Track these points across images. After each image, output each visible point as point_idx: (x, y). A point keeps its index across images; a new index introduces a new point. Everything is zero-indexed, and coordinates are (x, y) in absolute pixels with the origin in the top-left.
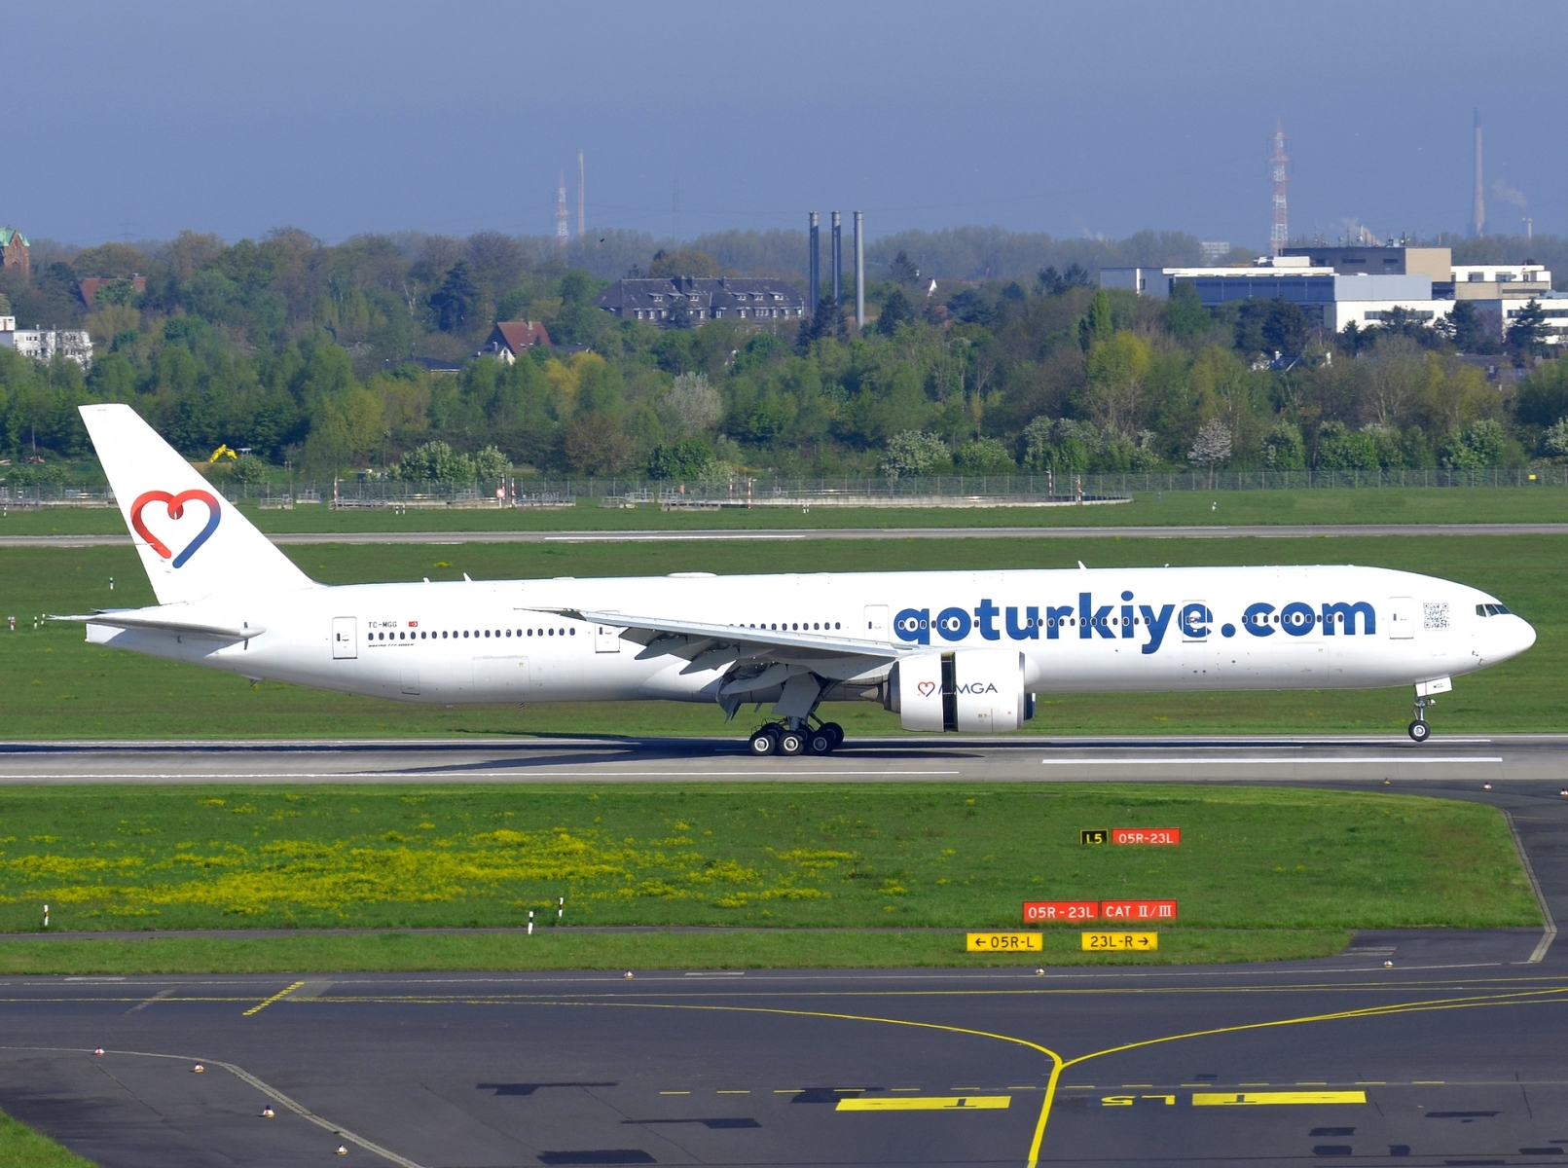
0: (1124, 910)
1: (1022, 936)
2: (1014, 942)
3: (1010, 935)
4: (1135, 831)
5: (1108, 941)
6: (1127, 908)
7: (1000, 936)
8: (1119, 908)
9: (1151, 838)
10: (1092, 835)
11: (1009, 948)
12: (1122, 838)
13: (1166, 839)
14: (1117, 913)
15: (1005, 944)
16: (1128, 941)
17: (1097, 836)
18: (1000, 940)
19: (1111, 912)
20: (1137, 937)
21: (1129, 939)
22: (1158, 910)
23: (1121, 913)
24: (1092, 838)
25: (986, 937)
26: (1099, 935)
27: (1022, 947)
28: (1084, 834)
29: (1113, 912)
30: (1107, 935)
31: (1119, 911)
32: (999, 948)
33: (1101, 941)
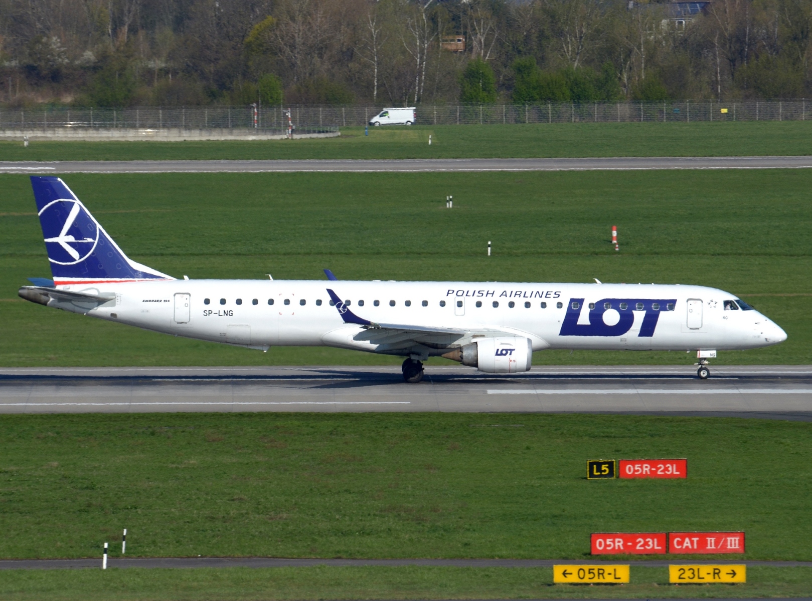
0: (692, 543)
1: (609, 568)
2: (601, 573)
3: (596, 567)
4: (642, 462)
5: (696, 573)
6: (695, 539)
7: (586, 567)
8: (687, 540)
9: (658, 469)
10: (599, 465)
11: (596, 580)
12: (629, 469)
13: (672, 470)
14: (685, 545)
15: (591, 576)
16: (716, 573)
17: (604, 467)
18: (587, 572)
19: (679, 543)
20: (725, 569)
21: (715, 571)
22: (724, 542)
23: (689, 545)
24: (599, 470)
25: (573, 569)
26: (686, 567)
27: (609, 579)
28: (591, 464)
30: (695, 567)
31: (687, 543)
32: (586, 580)
33: (688, 574)
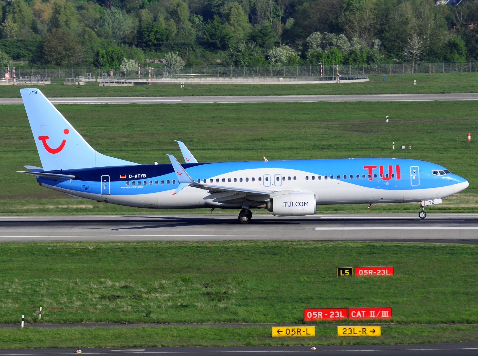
0: (362, 314)
1: (303, 328)
2: (299, 331)
3: (296, 328)
4: (368, 268)
5: (352, 331)
6: (363, 312)
7: (291, 328)
8: (359, 312)
9: (377, 272)
10: (344, 270)
11: (296, 335)
12: (361, 272)
13: (385, 272)
14: (358, 315)
15: (294, 333)
17: (346, 271)
18: (291, 330)
20: (369, 328)
21: (364, 330)
22: (381, 313)
24: (344, 273)
25: (283, 329)
26: (347, 327)
27: (303, 334)
28: (339, 270)
29: (355, 314)
30: (352, 327)
31: (359, 314)
32: (290, 335)
33: (348, 331)
